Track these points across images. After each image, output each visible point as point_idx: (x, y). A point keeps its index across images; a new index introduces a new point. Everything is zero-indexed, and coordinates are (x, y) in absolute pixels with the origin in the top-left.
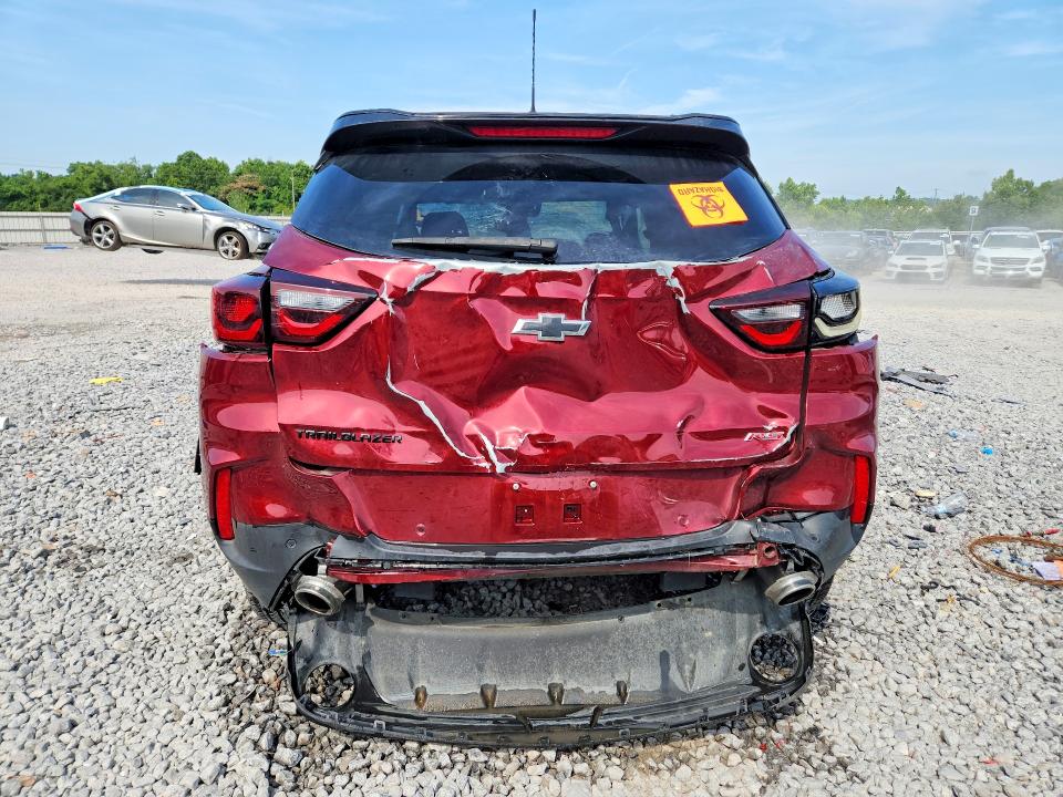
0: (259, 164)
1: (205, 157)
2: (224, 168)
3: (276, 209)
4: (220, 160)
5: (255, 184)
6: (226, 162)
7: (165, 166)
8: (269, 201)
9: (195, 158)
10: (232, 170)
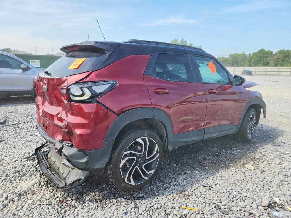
0: (284, 51)
1: (266, 50)
2: (272, 52)
3: (285, 65)
4: (271, 51)
5: (280, 57)
6: (273, 51)
7: (254, 53)
8: (283, 62)
9: (263, 51)
10: (274, 53)
